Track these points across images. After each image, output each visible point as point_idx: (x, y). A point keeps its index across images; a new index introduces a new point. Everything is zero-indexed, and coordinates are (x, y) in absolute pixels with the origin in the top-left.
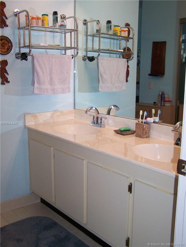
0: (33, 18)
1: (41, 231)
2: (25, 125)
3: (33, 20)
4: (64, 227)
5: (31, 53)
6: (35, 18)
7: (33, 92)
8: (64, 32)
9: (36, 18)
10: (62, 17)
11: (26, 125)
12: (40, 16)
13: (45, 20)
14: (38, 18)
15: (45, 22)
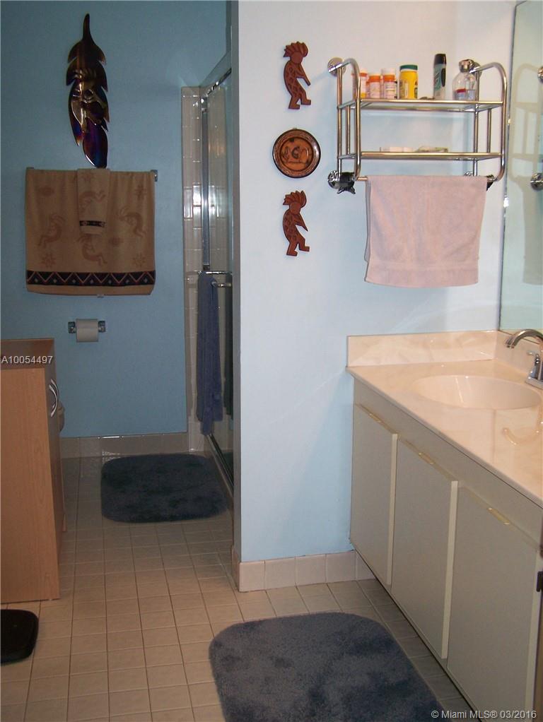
0: (372, 79)
1: (343, 654)
2: (347, 367)
3: (372, 84)
4: (409, 658)
5: (362, 173)
6: (380, 77)
7: (365, 280)
8: (472, 110)
9: (382, 77)
10: (463, 66)
11: (350, 365)
12: (394, 71)
13: (405, 82)
14: (388, 79)
15: (406, 86)
